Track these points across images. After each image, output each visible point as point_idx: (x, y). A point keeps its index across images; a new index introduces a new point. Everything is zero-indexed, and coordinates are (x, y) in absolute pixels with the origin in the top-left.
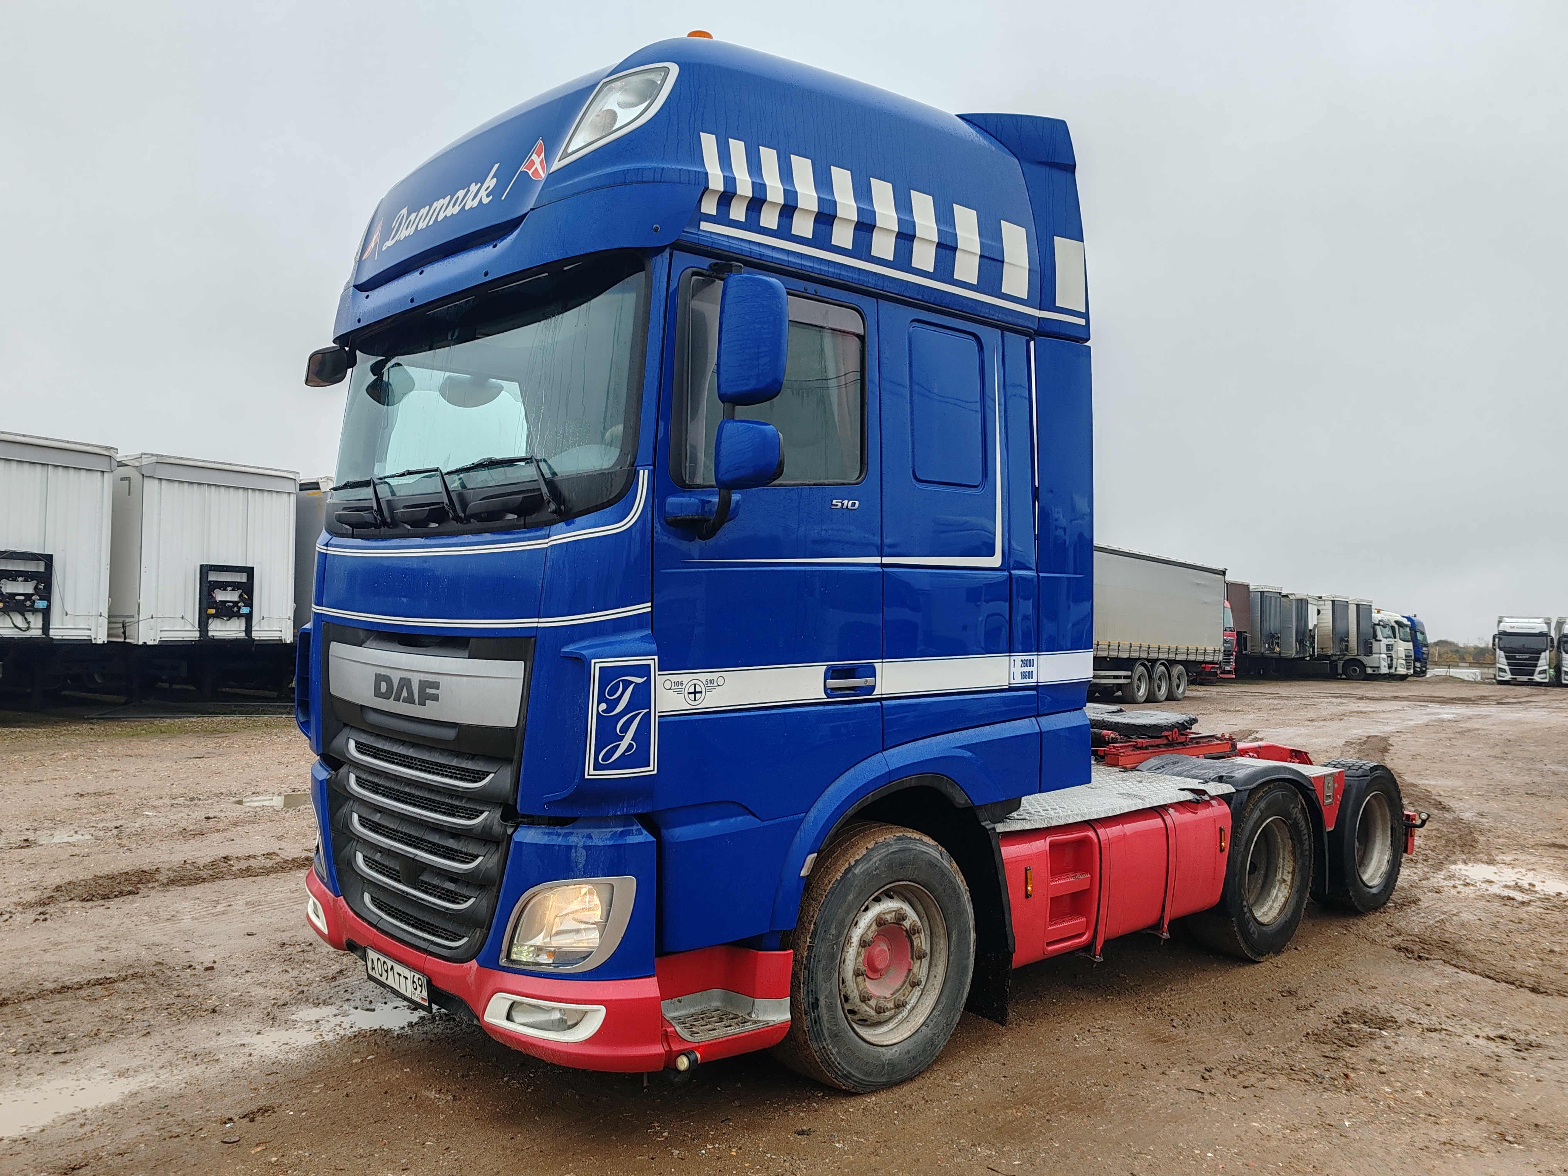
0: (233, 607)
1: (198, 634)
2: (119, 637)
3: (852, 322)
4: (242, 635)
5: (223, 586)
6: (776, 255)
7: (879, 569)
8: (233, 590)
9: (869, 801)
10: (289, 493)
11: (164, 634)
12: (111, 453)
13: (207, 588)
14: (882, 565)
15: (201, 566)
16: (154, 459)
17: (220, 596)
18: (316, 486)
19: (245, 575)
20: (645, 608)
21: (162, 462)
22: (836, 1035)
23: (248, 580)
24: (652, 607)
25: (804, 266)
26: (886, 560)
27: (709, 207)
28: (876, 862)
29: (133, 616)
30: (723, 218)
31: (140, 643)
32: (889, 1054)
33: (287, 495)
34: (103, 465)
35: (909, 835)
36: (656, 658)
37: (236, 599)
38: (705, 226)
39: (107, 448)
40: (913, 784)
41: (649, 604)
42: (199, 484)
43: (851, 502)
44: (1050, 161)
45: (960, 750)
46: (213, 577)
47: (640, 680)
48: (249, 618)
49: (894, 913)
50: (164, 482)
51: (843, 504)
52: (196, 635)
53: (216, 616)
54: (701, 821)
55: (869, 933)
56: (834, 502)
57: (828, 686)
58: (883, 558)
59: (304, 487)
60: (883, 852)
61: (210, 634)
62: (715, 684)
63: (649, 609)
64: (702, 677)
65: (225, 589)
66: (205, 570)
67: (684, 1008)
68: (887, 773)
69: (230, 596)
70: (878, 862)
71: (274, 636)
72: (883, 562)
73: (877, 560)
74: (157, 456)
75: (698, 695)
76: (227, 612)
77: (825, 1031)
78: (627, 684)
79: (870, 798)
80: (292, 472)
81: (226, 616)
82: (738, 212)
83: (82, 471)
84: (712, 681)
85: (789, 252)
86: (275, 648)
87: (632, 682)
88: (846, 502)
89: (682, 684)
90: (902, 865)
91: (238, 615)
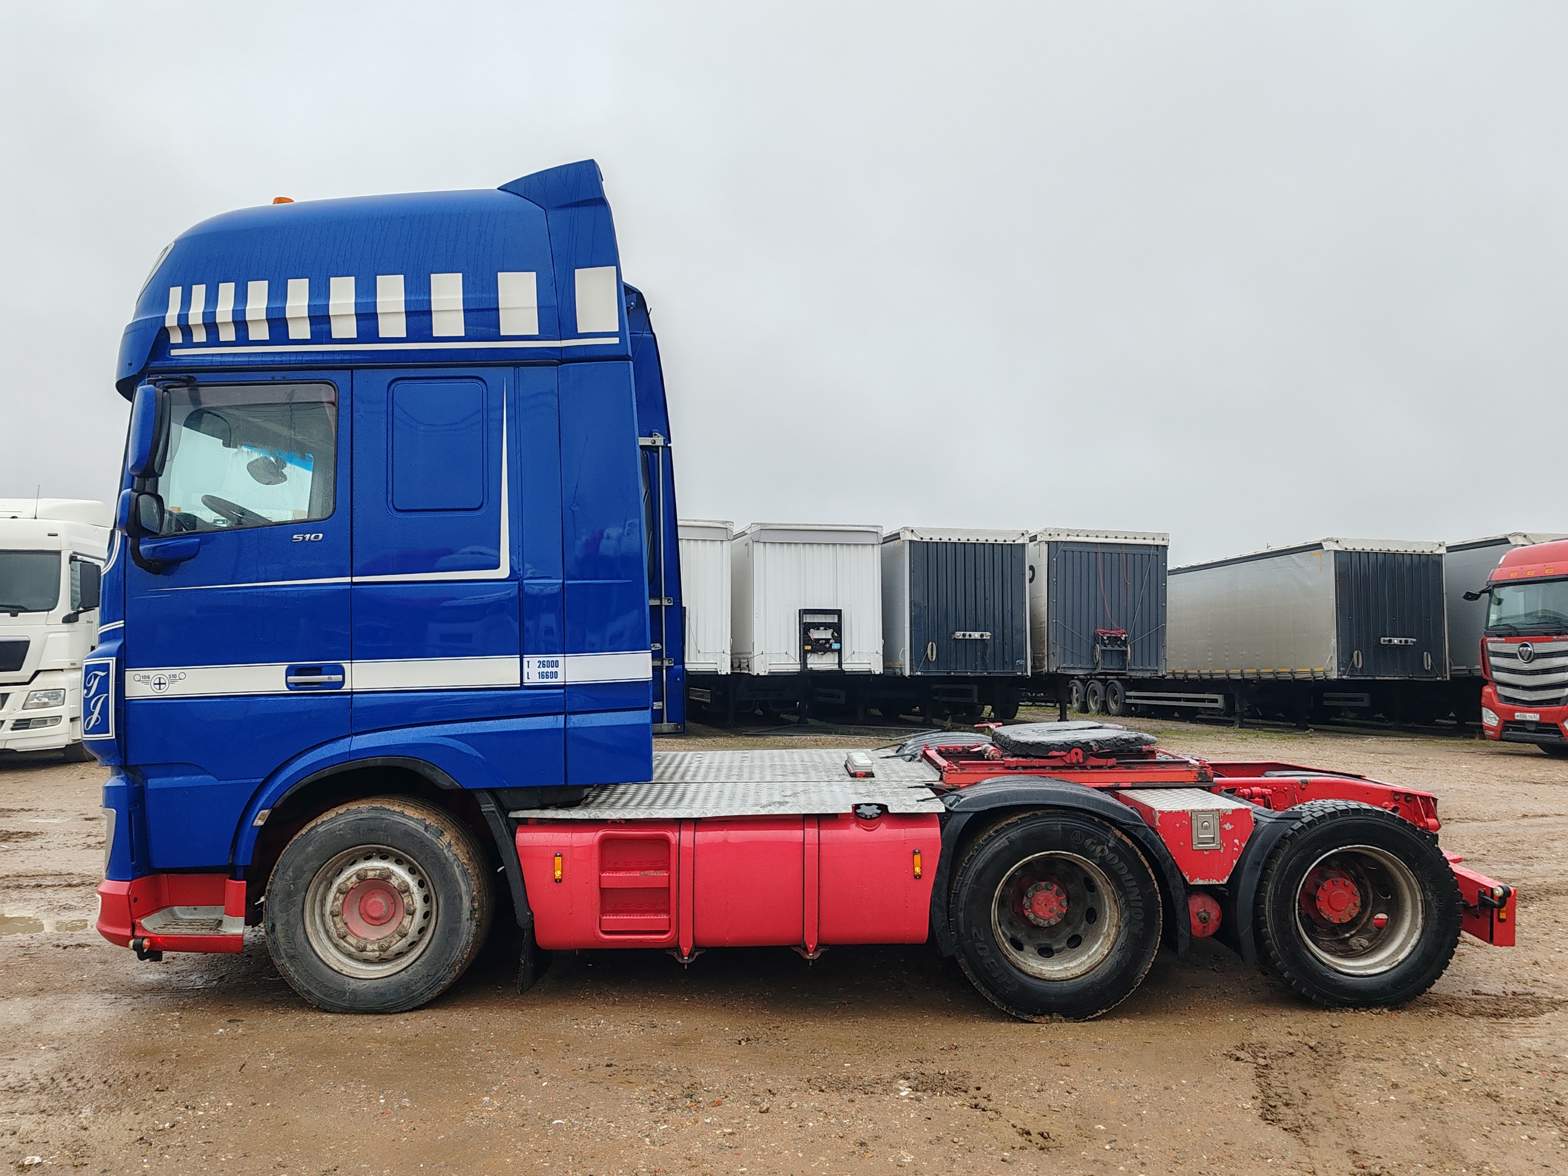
0: (825, 643)
1: (799, 667)
2: (745, 669)
3: (325, 394)
4: (836, 667)
5: (817, 626)
6: (237, 359)
7: (349, 587)
8: (825, 629)
9: (326, 774)
10: (873, 545)
11: (771, 667)
12: (728, 526)
13: (805, 628)
14: (352, 583)
15: (800, 610)
16: (759, 527)
17: (815, 634)
18: (898, 537)
19: (836, 616)
20: (120, 624)
21: (765, 529)
22: (293, 957)
23: (839, 620)
24: (124, 623)
25: (264, 361)
26: (356, 579)
27: (176, 338)
28: (340, 824)
29: (751, 653)
30: (188, 342)
31: (755, 674)
32: (355, 985)
33: (871, 546)
34: (721, 535)
35: (387, 807)
36: (114, 658)
37: (830, 637)
38: (174, 352)
39: (724, 522)
40: (379, 763)
41: (123, 621)
42: (796, 544)
43: (313, 536)
44: (573, 201)
45: (452, 740)
46: (808, 619)
47: (102, 674)
48: (840, 651)
49: (378, 871)
50: (767, 545)
51: (304, 538)
52: (796, 668)
53: (813, 651)
54: (168, 776)
55: (348, 883)
56: (295, 537)
57: (289, 681)
58: (353, 578)
59: (887, 540)
60: (351, 818)
61: (809, 666)
62: (178, 678)
63: (123, 625)
64: (166, 673)
65: (818, 629)
66: (804, 612)
67: (199, 914)
68: (346, 752)
69: (826, 634)
70: (343, 825)
71: (864, 668)
72: (354, 581)
73: (348, 579)
74: (761, 524)
75: (162, 686)
76: (821, 647)
77: (282, 951)
78: (96, 676)
79: (327, 772)
80: (874, 526)
81: (820, 651)
82: (200, 336)
83: (708, 542)
84: (175, 676)
85: (249, 354)
86: (864, 679)
87: (98, 675)
88: (308, 536)
89: (149, 677)
90: (371, 830)
91: (831, 650)
